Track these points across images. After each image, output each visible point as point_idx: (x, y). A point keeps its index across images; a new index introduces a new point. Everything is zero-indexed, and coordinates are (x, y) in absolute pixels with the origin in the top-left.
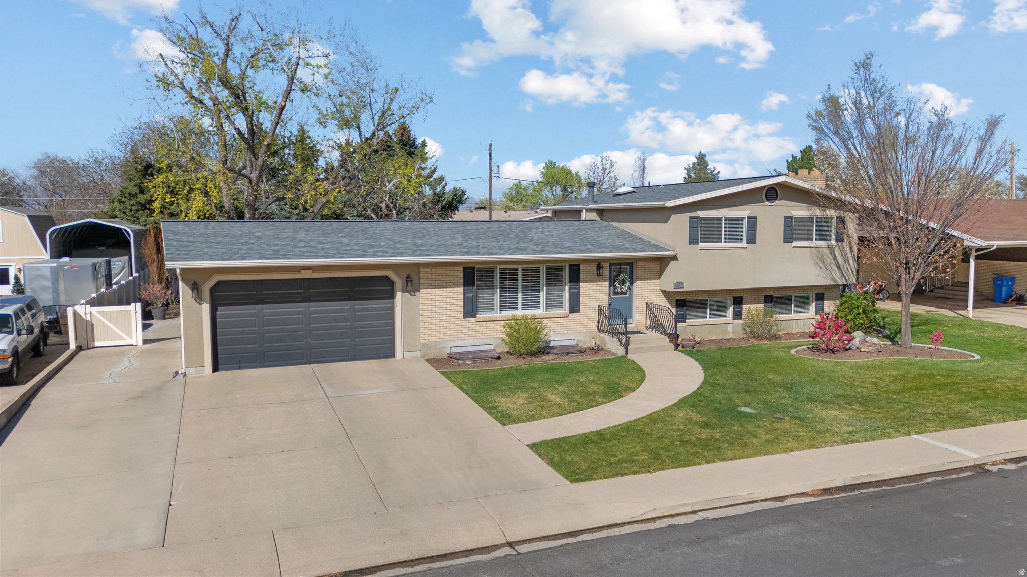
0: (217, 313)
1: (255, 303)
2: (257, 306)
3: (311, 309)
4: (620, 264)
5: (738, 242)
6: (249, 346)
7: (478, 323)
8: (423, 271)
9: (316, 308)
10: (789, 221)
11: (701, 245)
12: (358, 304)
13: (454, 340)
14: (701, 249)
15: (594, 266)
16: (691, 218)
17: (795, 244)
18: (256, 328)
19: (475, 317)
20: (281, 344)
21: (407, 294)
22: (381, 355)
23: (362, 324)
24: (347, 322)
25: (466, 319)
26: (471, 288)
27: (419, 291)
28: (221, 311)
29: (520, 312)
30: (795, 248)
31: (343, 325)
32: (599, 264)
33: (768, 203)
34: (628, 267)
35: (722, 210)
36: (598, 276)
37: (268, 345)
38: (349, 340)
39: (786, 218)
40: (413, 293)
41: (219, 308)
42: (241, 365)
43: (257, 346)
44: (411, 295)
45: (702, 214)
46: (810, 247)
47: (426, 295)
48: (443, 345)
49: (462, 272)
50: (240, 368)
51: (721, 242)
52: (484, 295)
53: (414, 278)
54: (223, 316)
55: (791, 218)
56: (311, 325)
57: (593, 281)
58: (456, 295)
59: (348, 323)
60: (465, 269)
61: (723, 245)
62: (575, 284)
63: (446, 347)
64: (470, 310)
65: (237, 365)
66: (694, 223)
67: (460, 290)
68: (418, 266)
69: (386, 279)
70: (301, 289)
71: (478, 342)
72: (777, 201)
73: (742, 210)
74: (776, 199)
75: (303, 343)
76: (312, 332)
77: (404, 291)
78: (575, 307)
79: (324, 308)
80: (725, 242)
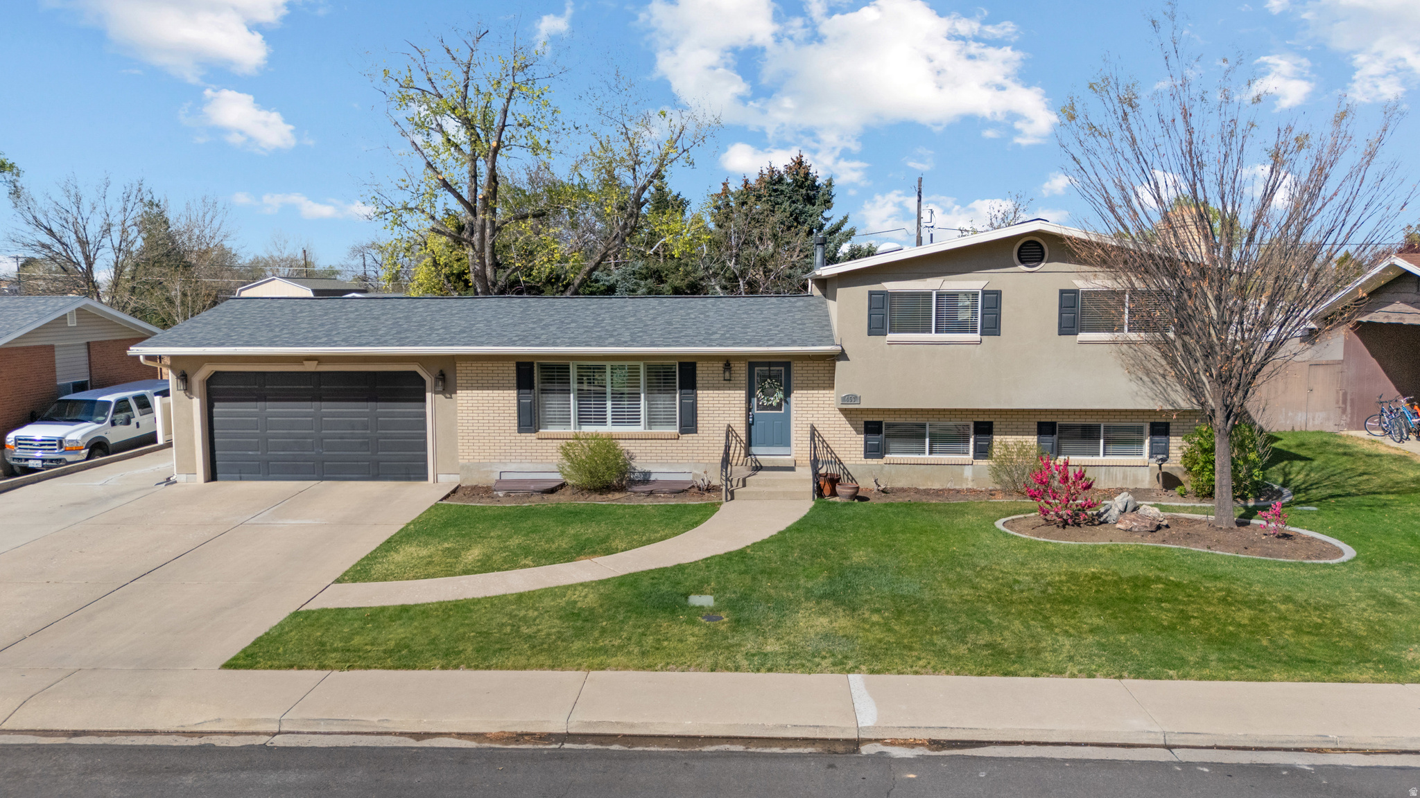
0: (214, 410)
1: (256, 400)
2: (259, 404)
3: (323, 410)
4: (770, 364)
5: (967, 332)
6: (250, 453)
7: (540, 441)
8: (460, 366)
9: (329, 410)
10: (1069, 299)
11: (891, 337)
12: (383, 408)
13: (505, 463)
14: (891, 343)
15: (721, 365)
16: (871, 293)
17: (1082, 336)
18: (258, 431)
19: (536, 431)
20: (288, 453)
21: (440, 397)
22: (412, 476)
23: (386, 433)
24: (367, 429)
25: (522, 434)
26: (528, 391)
27: (456, 393)
28: (219, 408)
29: (608, 429)
30: (1081, 343)
31: (361, 434)
32: (727, 362)
33: (1023, 268)
34: (783, 368)
35: (929, 280)
36: (727, 382)
37: (272, 453)
38: (369, 453)
39: (1062, 292)
40: (449, 396)
41: (216, 404)
42: (243, 475)
43: (259, 453)
44: (446, 398)
45: (891, 286)
46: (1115, 343)
47: (464, 397)
48: (489, 469)
49: (515, 368)
50: (241, 479)
51: (931, 332)
52: (552, 403)
53: (449, 375)
54: (221, 415)
55: (1076, 292)
56: (323, 432)
57: (719, 389)
58: (506, 400)
59: (369, 432)
60: (519, 365)
61: (933, 336)
62: (690, 391)
63: (493, 472)
64: (529, 421)
65: (238, 475)
66: (878, 303)
67: (513, 394)
68: (453, 359)
69: (415, 374)
70: (311, 385)
71: (540, 468)
72: (1043, 264)
73: (971, 279)
74: (1041, 260)
75: (314, 453)
76: (325, 440)
77: (436, 393)
78: (689, 424)
79: (338, 410)
80: (936, 332)
